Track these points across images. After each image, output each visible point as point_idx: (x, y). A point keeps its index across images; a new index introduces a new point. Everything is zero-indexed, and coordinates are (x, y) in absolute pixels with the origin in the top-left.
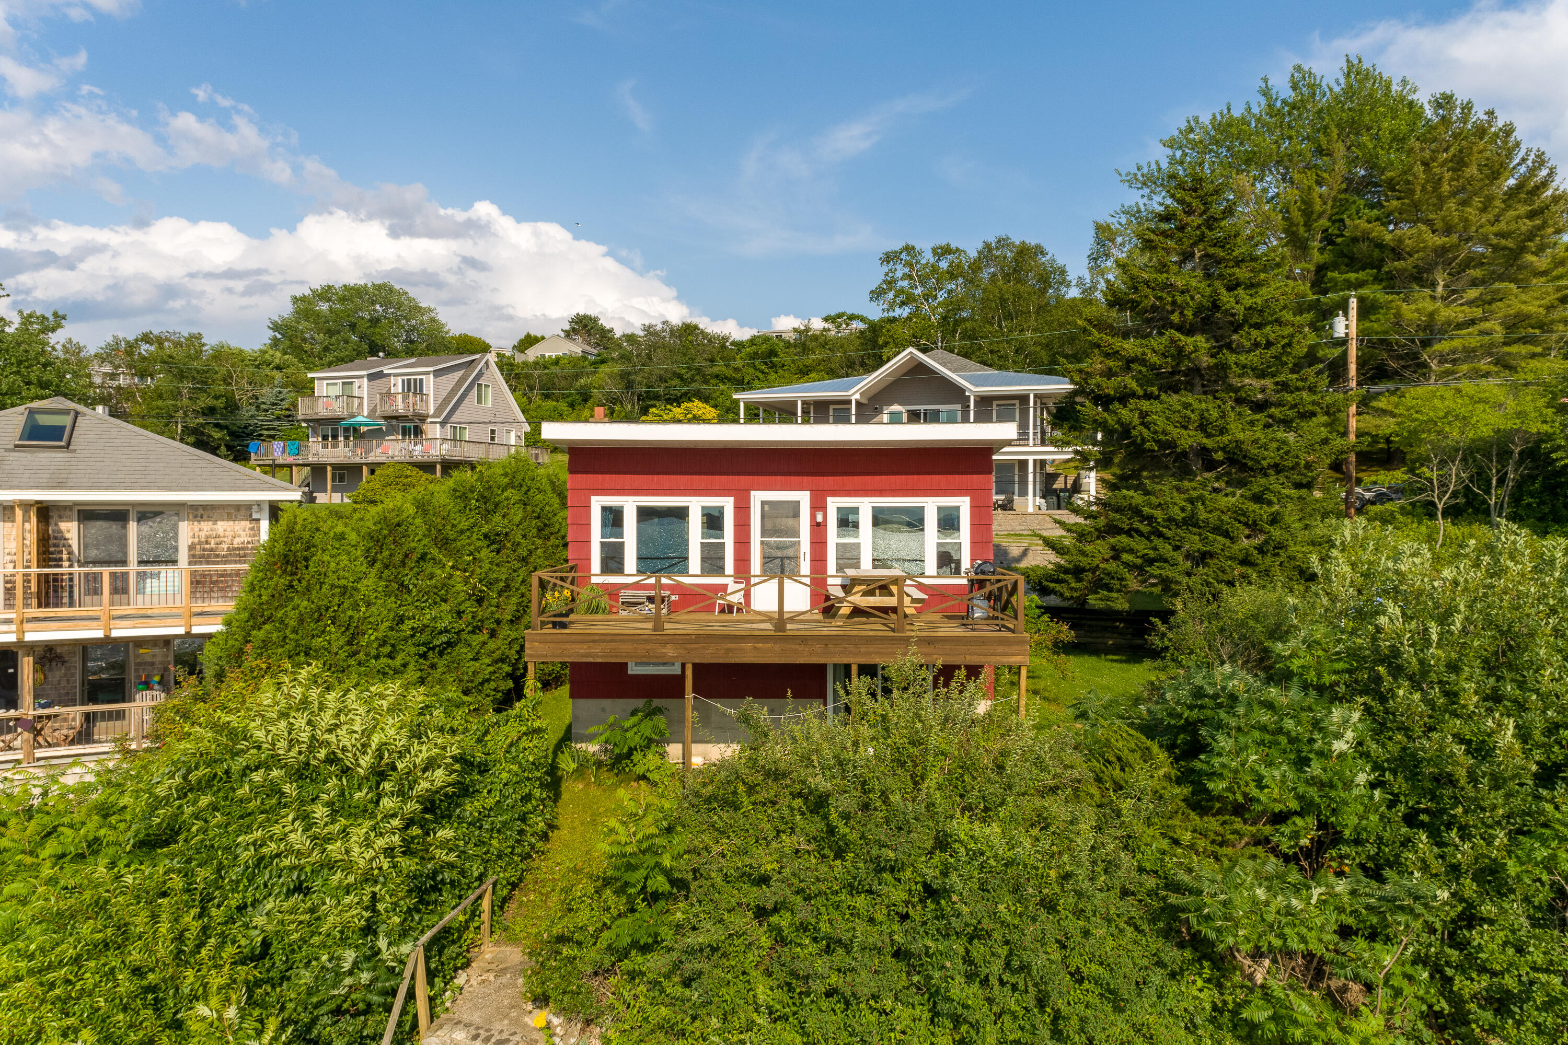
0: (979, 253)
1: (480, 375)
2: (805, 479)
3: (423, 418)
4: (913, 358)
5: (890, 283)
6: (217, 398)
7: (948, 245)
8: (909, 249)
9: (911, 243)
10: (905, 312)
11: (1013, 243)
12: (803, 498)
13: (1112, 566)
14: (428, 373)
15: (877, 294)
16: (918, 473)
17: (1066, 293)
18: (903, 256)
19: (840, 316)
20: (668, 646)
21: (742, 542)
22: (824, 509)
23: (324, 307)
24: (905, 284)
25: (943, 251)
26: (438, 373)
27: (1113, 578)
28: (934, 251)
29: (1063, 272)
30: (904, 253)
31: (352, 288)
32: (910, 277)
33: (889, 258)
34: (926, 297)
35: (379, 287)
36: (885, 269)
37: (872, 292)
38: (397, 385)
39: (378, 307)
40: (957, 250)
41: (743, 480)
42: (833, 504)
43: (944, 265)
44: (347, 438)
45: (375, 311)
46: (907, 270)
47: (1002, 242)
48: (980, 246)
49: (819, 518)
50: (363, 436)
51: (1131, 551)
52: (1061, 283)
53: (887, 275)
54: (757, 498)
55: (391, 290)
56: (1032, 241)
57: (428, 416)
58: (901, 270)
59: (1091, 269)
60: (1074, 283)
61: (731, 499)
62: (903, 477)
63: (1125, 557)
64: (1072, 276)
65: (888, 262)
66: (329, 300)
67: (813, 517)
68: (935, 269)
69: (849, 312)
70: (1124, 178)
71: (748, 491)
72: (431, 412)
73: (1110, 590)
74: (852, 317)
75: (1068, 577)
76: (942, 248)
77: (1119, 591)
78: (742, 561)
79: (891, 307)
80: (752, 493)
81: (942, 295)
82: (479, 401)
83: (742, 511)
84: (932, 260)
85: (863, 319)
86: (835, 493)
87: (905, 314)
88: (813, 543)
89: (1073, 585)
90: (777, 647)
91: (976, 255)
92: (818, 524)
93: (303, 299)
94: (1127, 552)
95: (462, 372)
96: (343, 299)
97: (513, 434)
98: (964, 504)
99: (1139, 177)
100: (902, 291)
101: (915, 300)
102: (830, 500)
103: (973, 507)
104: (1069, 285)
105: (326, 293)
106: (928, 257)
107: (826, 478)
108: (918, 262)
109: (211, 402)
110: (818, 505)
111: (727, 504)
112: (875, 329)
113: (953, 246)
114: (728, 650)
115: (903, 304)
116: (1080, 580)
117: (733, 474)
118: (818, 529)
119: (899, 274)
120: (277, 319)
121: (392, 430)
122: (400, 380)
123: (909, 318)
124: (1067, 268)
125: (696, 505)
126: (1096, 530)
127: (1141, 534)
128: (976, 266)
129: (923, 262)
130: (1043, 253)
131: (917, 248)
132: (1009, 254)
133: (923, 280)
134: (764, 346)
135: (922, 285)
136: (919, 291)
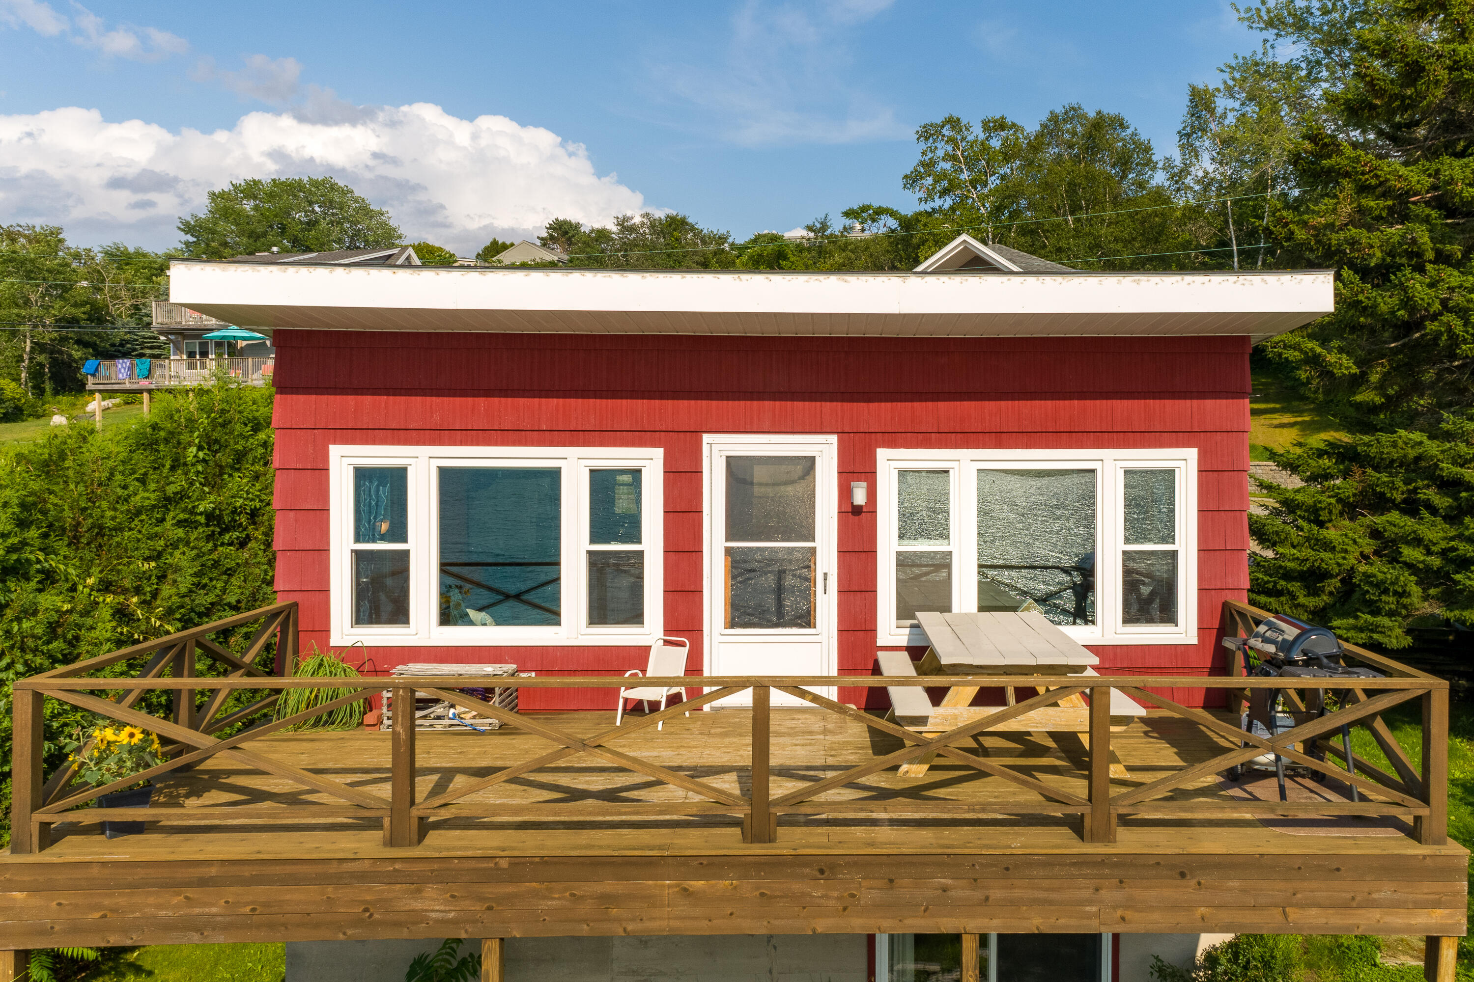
0: (1044, 126)
2: (827, 407)
4: (967, 249)
5: (928, 165)
6: (76, 305)
7: (1003, 118)
8: (954, 123)
9: (955, 115)
10: (947, 202)
11: (1085, 116)
12: (823, 450)
13: (1379, 569)
15: (912, 180)
16: (1082, 395)
17: (1152, 177)
18: (946, 131)
19: (864, 209)
20: (431, 891)
21: (683, 550)
22: (869, 475)
23: (248, 206)
24: (947, 166)
25: (999, 125)
27: (1386, 591)
28: (985, 124)
29: (1147, 149)
30: (948, 127)
31: (282, 183)
32: (954, 158)
33: (927, 133)
34: (974, 183)
35: (315, 184)
36: (923, 146)
37: (906, 177)
39: (317, 209)
40: (1014, 125)
41: (686, 409)
42: (891, 463)
43: (996, 143)
44: (219, 355)
45: (313, 211)
46: (949, 148)
47: (1073, 113)
48: (1044, 117)
49: (860, 497)
51: (1417, 541)
52: (1147, 165)
53: (924, 153)
54: (719, 448)
55: (333, 187)
56: (1110, 110)
58: (942, 149)
59: (1182, 147)
60: (1160, 165)
61: (658, 453)
62: (1049, 404)
63: (1410, 553)
64: (1158, 157)
65: (927, 139)
66: (255, 198)
67: (845, 493)
68: (985, 147)
69: (876, 204)
70: (1243, 15)
71: (697, 433)
73: (1376, 612)
74: (880, 211)
75: (1295, 586)
76: (995, 121)
77: (1391, 614)
78: (684, 591)
79: (930, 197)
80: (706, 438)
81: (994, 182)
83: (684, 482)
84: (982, 136)
85: (892, 214)
86: (895, 439)
87: (946, 206)
88: (843, 552)
89: (1302, 600)
90: (748, 888)
91: (1038, 128)
92: (857, 511)
93: (222, 195)
94: (1408, 543)
96: (271, 196)
99: (1263, 13)
100: (944, 175)
101: (959, 186)
102: (883, 454)
103: (1203, 471)
104: (1154, 168)
105: (251, 189)
106: (977, 132)
107: (874, 406)
108: (963, 139)
109: (69, 311)
110: (856, 467)
111: (649, 463)
112: (907, 224)
113: (1009, 120)
114: (606, 900)
115: (944, 193)
116: (1314, 592)
117: (662, 395)
119: (940, 153)
120: (189, 219)
123: (953, 209)
124: (1153, 144)
125: (577, 466)
126: (1339, 501)
127: (1433, 510)
128: (1036, 145)
129: (971, 138)
130: (1123, 126)
131: (964, 122)
132: (1079, 129)
133: (971, 161)
134: (771, 246)
135: (970, 169)
136: (965, 176)
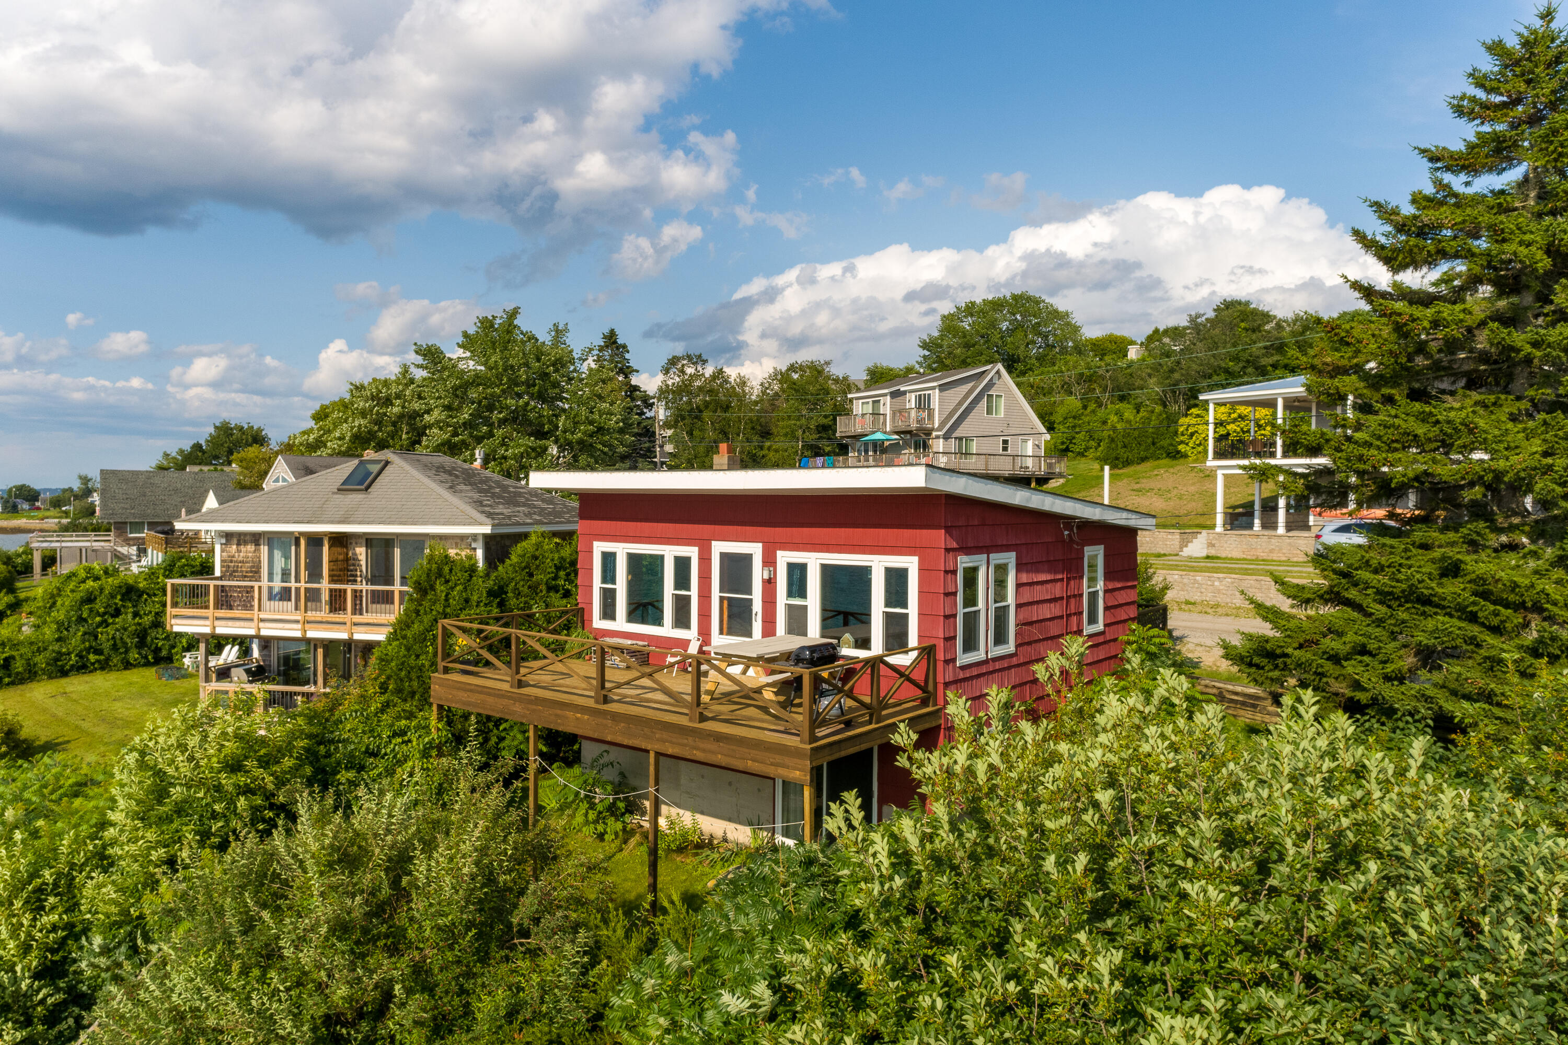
1: (990, 385)
2: (758, 530)
3: (928, 433)
12: (755, 549)
14: (933, 388)
16: (865, 526)
21: (705, 596)
22: (774, 563)
23: (967, 322)
26: (943, 388)
38: (911, 401)
41: (706, 529)
42: (784, 558)
44: (875, 451)
49: (770, 574)
50: (884, 451)
54: (719, 547)
57: (933, 429)
61: (697, 549)
67: (765, 572)
71: (710, 540)
72: (936, 425)
78: (705, 615)
80: (713, 543)
82: (989, 412)
83: (705, 560)
86: (785, 546)
88: (764, 602)
92: (769, 581)
95: (971, 384)
97: (1030, 444)
98: (911, 563)
102: (779, 553)
103: (921, 570)
105: (970, 309)
107: (774, 529)
110: (769, 561)
111: (692, 552)
118: (769, 584)
121: (907, 445)
122: (913, 395)
125: (670, 553)
